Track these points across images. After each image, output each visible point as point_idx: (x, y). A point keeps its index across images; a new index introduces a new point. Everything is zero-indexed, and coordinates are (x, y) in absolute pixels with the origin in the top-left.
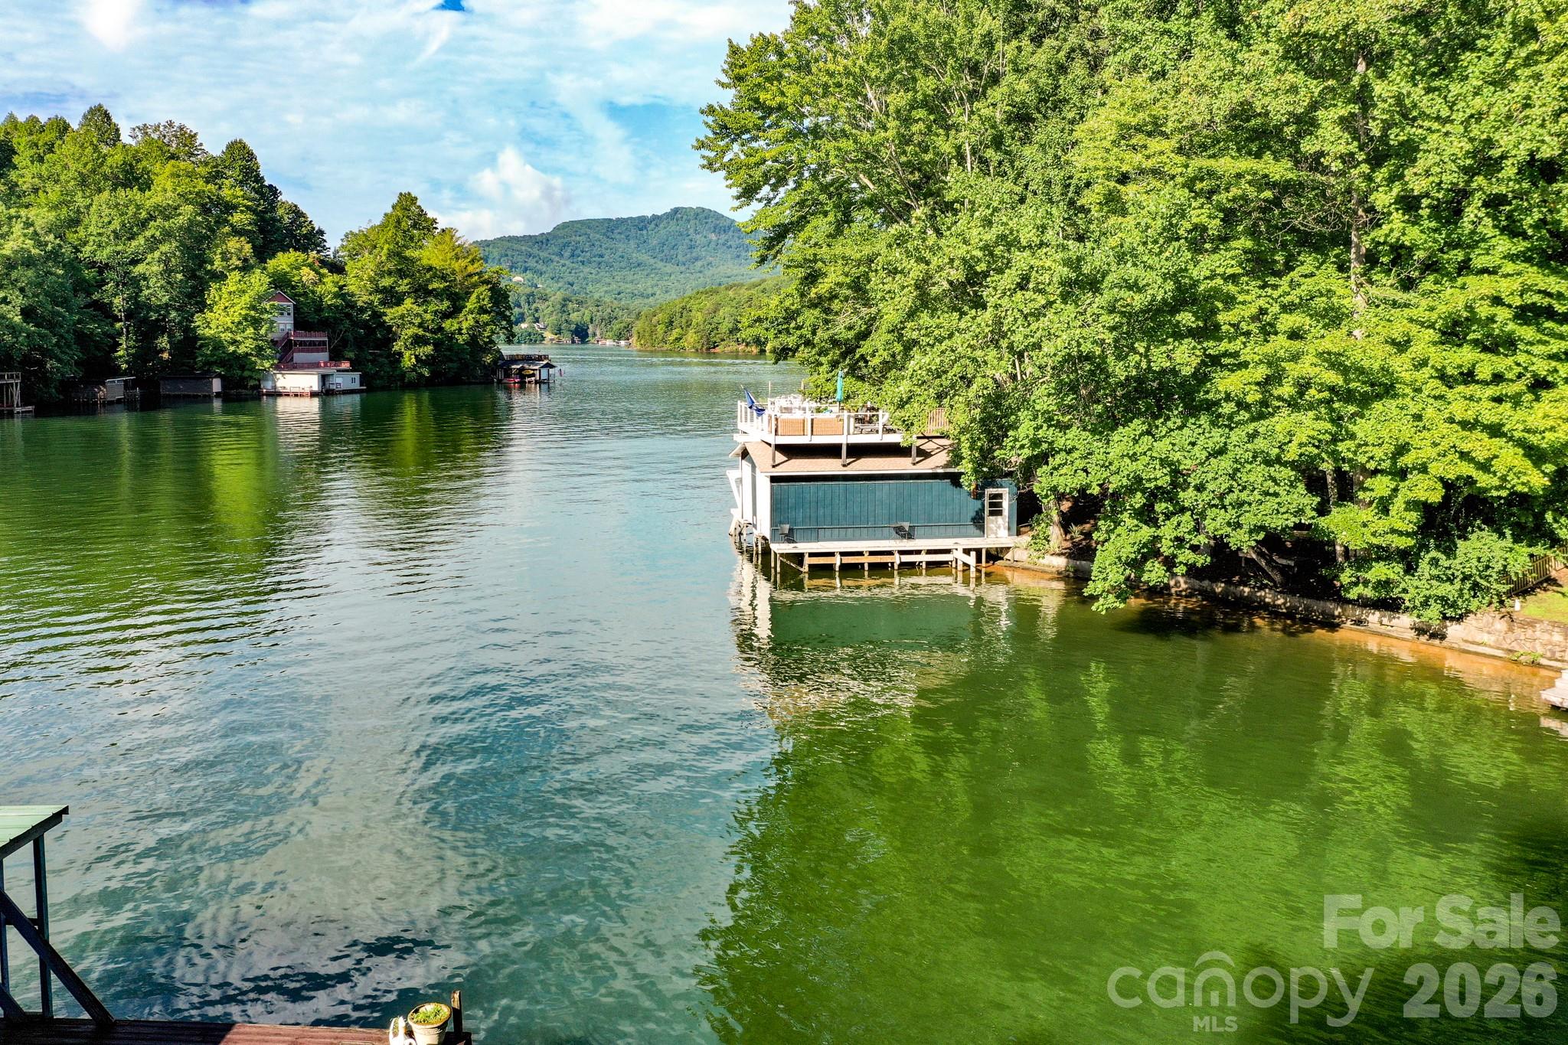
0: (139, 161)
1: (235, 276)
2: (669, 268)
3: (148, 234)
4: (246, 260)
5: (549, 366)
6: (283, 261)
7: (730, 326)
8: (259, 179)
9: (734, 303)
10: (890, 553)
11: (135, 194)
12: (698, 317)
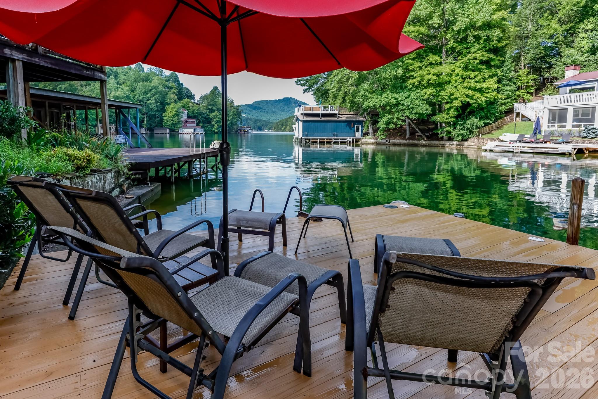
0: (149, 76)
1: (172, 104)
2: (282, 113)
3: (151, 93)
4: (175, 100)
5: (251, 129)
6: (184, 101)
10: (331, 139)
11: (148, 83)
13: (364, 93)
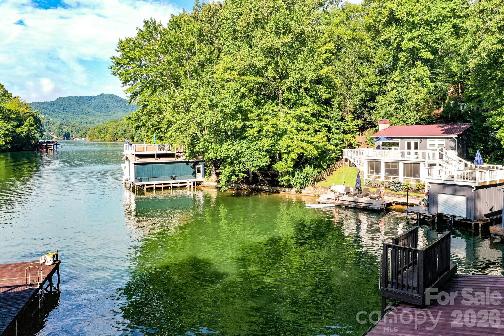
2: (100, 114)
5: (57, 144)
7: (122, 133)
10: (169, 184)
12: (110, 130)
13: (204, 143)
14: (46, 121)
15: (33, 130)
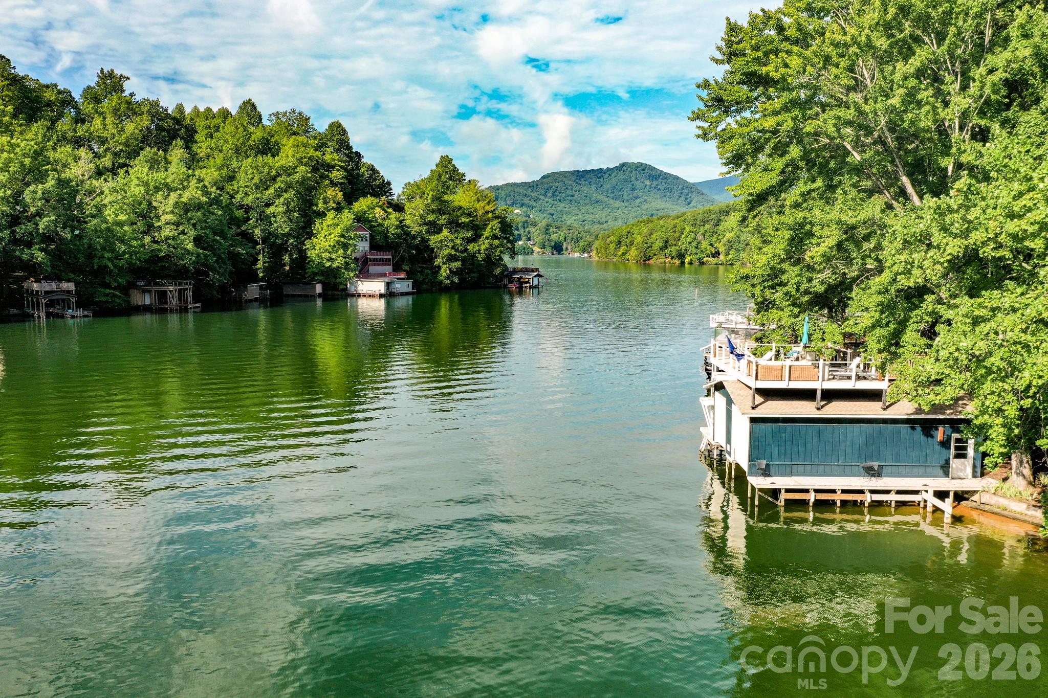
0: (272, 136)
1: (331, 214)
2: (617, 204)
3: (276, 186)
4: (339, 203)
5: (539, 276)
6: (362, 204)
7: (661, 245)
8: (349, 148)
9: (663, 229)
11: (269, 159)
12: (638, 239)
14: (523, 219)
15: (498, 247)
